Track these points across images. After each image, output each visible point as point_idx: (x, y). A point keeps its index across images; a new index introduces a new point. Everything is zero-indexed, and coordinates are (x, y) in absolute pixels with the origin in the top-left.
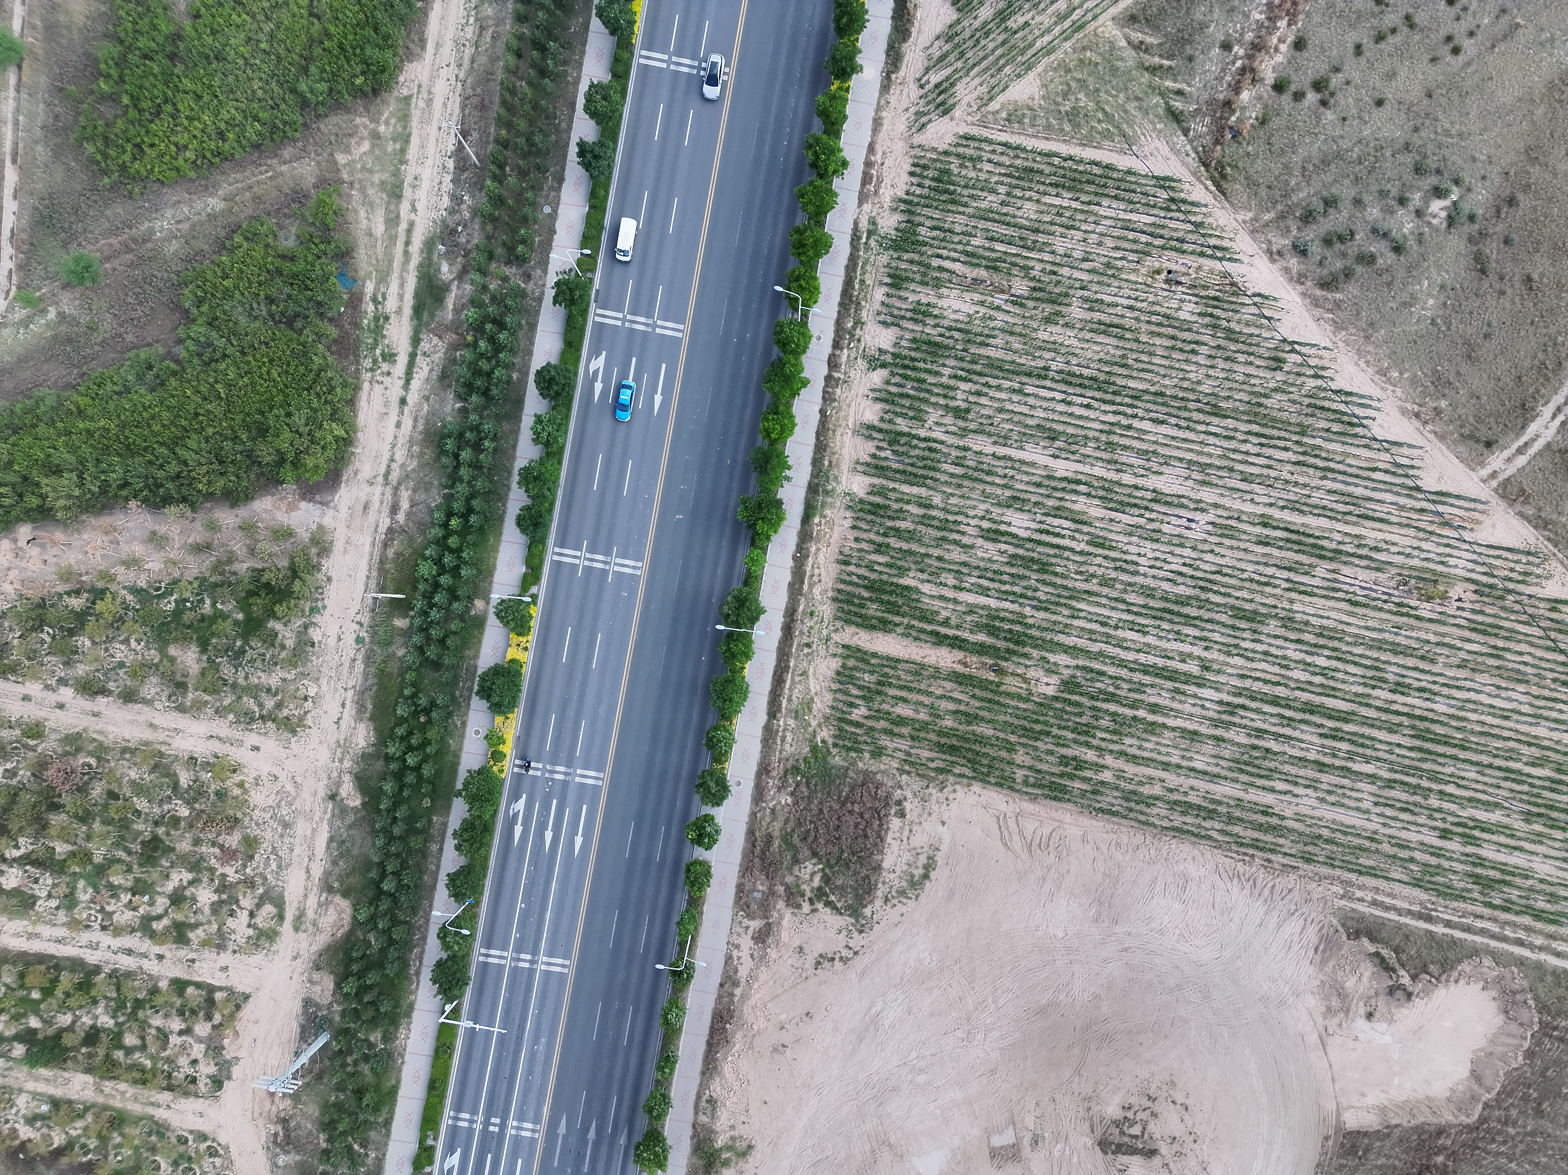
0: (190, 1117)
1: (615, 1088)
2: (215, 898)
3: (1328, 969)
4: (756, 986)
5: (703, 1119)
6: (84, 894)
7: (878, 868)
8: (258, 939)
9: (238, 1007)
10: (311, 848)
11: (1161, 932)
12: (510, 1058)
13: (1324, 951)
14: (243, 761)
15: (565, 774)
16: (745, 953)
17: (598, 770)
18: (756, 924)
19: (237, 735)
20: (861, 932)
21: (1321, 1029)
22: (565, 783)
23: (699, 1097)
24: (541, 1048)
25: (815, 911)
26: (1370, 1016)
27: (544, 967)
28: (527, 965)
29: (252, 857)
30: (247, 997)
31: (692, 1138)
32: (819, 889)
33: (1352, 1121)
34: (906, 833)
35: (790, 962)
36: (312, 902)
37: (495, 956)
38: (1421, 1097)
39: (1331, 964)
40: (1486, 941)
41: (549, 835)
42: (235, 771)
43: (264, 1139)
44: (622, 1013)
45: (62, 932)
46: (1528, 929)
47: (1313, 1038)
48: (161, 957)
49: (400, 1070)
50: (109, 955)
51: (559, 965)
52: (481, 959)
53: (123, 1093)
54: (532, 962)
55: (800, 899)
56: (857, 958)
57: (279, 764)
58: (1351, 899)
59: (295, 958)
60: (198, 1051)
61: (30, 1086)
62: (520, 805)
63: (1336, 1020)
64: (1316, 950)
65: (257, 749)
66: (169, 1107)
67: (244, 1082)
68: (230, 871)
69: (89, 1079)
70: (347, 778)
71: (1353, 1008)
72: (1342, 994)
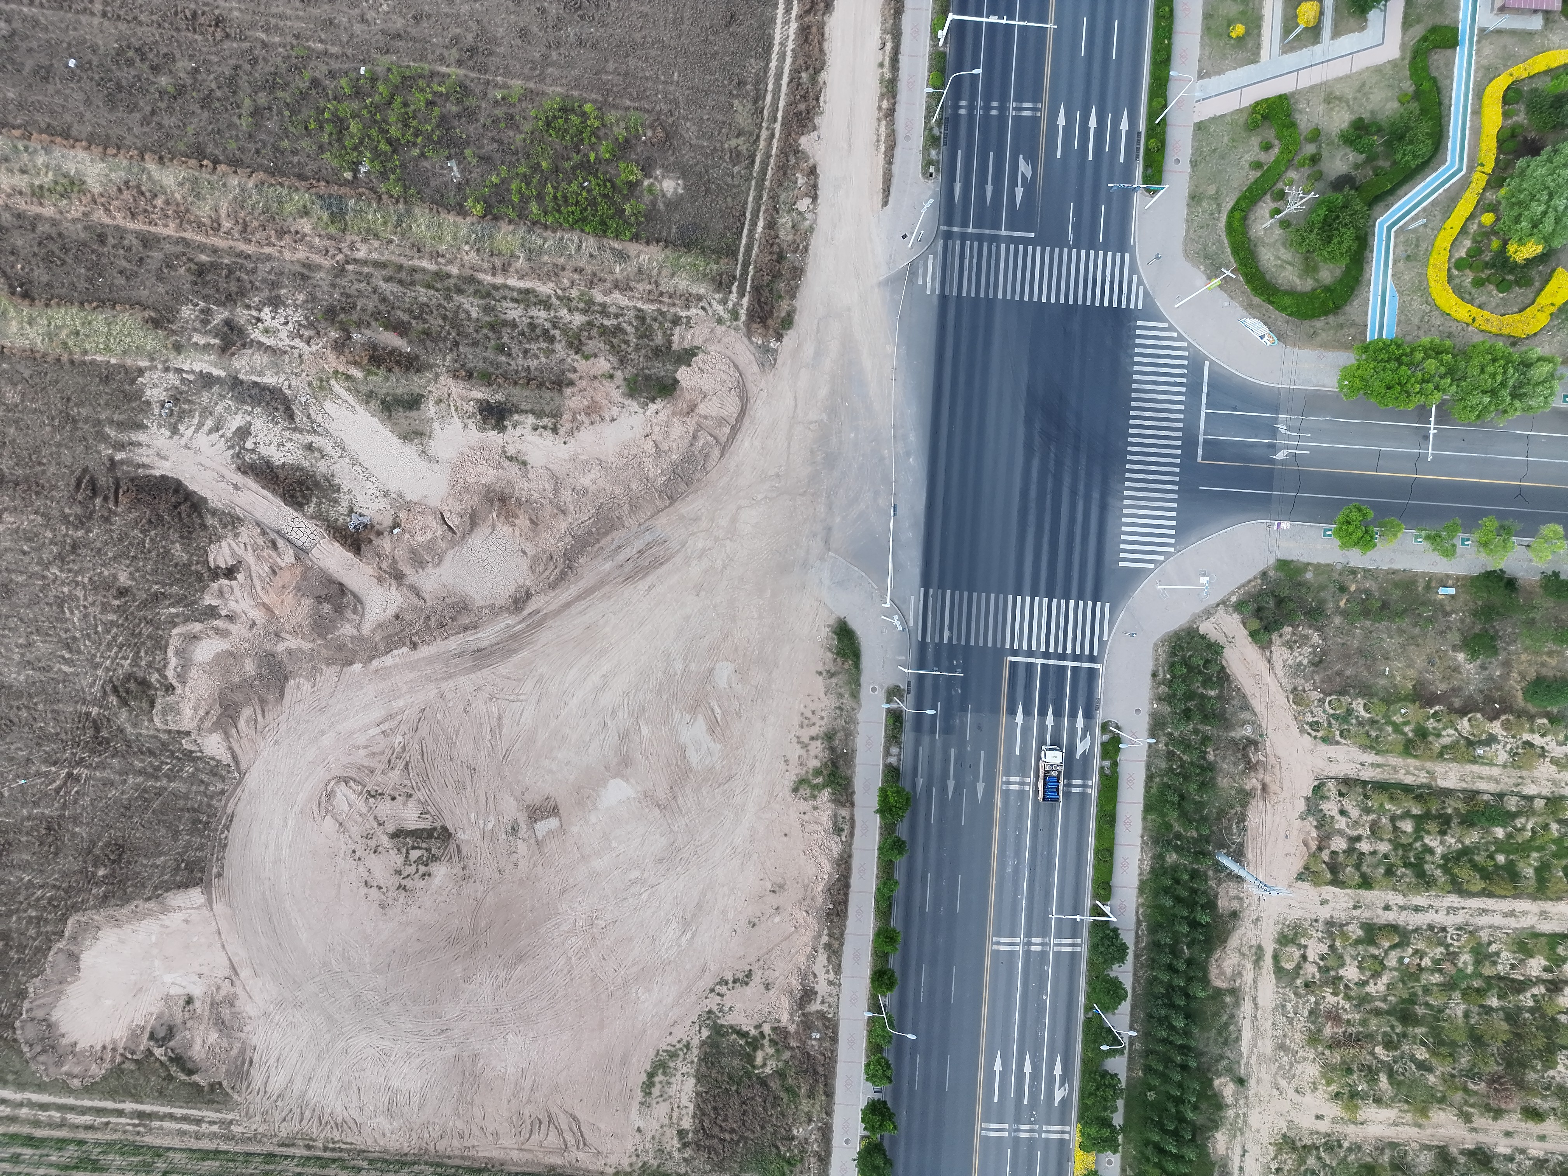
0: (1341, 758)
1: (934, 831)
2: (1341, 972)
3: (237, 1045)
4: (808, 950)
5: (844, 812)
6: (1466, 959)
7: (700, 1078)
8: (1296, 934)
9: (1306, 868)
10: (1255, 1029)
11: (409, 1055)
12: (1039, 849)
13: (243, 1063)
14: (1329, 1104)
15: (1019, 1130)
16: (822, 978)
17: (988, 1138)
18: (815, 1007)
19: (1338, 1128)
20: (710, 1012)
21: (237, 983)
22: (1018, 1121)
23: (852, 834)
24: (1011, 863)
25: (756, 1027)
26: (189, 1001)
27: (1017, 940)
28: (1034, 940)
29: (1311, 1012)
30: (1300, 877)
31: (853, 793)
32: (755, 1049)
33: (196, 895)
34: (675, 1115)
35: (777, 974)
36: (1248, 976)
37: (1066, 945)
38: (128, 928)
39: (234, 1052)
40: (79, 1103)
41: (1028, 1068)
42: (1337, 1095)
43: (1268, 743)
44: (936, 904)
45: (1484, 921)
46: (37, 1124)
47: (245, 973)
48: (1387, 908)
49: (1144, 828)
50: (1436, 903)
51: (1003, 944)
52: (1079, 941)
53: (1408, 773)
54: (1029, 944)
55: (775, 1037)
56: (710, 985)
57: (1296, 1106)
58: (222, 1122)
59: (1258, 919)
60: (1341, 823)
61: (1495, 771)
62: (1059, 1095)
63: (223, 992)
64: (251, 1062)
65: (1318, 1117)
66: (1362, 764)
67: (1293, 796)
68: (1331, 999)
69: (1442, 783)
70: (1229, 1100)
71: (207, 1009)
72: (220, 1024)
